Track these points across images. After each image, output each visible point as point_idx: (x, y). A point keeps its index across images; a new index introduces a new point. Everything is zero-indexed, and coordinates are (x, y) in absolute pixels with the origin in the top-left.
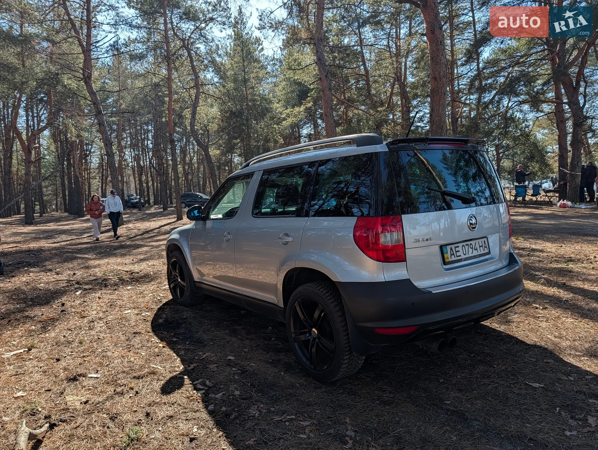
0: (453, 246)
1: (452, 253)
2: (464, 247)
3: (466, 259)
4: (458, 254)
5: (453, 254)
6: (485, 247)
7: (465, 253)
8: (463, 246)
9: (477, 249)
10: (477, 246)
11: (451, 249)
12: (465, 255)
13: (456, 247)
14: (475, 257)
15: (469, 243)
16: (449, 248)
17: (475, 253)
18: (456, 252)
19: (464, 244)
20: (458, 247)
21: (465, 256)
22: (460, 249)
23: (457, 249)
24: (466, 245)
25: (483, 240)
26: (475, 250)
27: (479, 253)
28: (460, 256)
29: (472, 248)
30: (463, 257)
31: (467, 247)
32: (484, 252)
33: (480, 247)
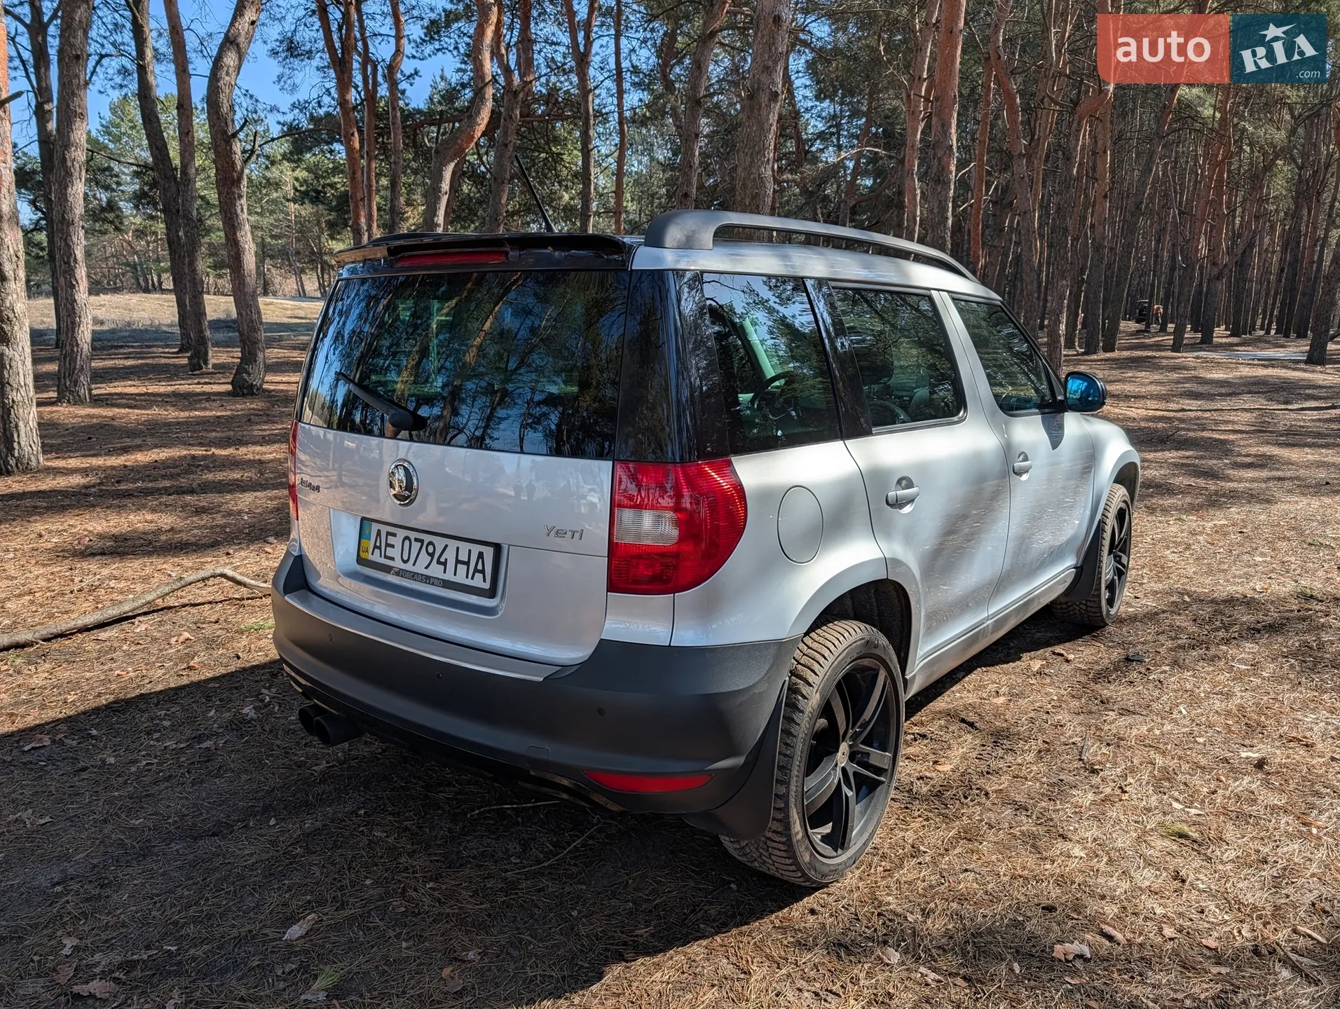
0: (384, 529)
1: (378, 544)
2: (407, 542)
3: (400, 573)
4: (390, 552)
5: (380, 548)
6: (476, 570)
7: (405, 558)
8: (407, 538)
9: (445, 564)
10: (450, 556)
11: (379, 532)
12: (405, 562)
13: (388, 534)
14: (427, 579)
15: (427, 538)
16: (375, 527)
17: (436, 571)
18: (387, 545)
19: (413, 535)
20: (394, 535)
21: (403, 566)
22: (396, 541)
23: (391, 540)
24: (416, 540)
25: (476, 549)
26: (439, 562)
27: (449, 576)
28: (393, 559)
29: (432, 555)
30: (398, 564)
31: (416, 546)
32: (469, 582)
33: (458, 562)
